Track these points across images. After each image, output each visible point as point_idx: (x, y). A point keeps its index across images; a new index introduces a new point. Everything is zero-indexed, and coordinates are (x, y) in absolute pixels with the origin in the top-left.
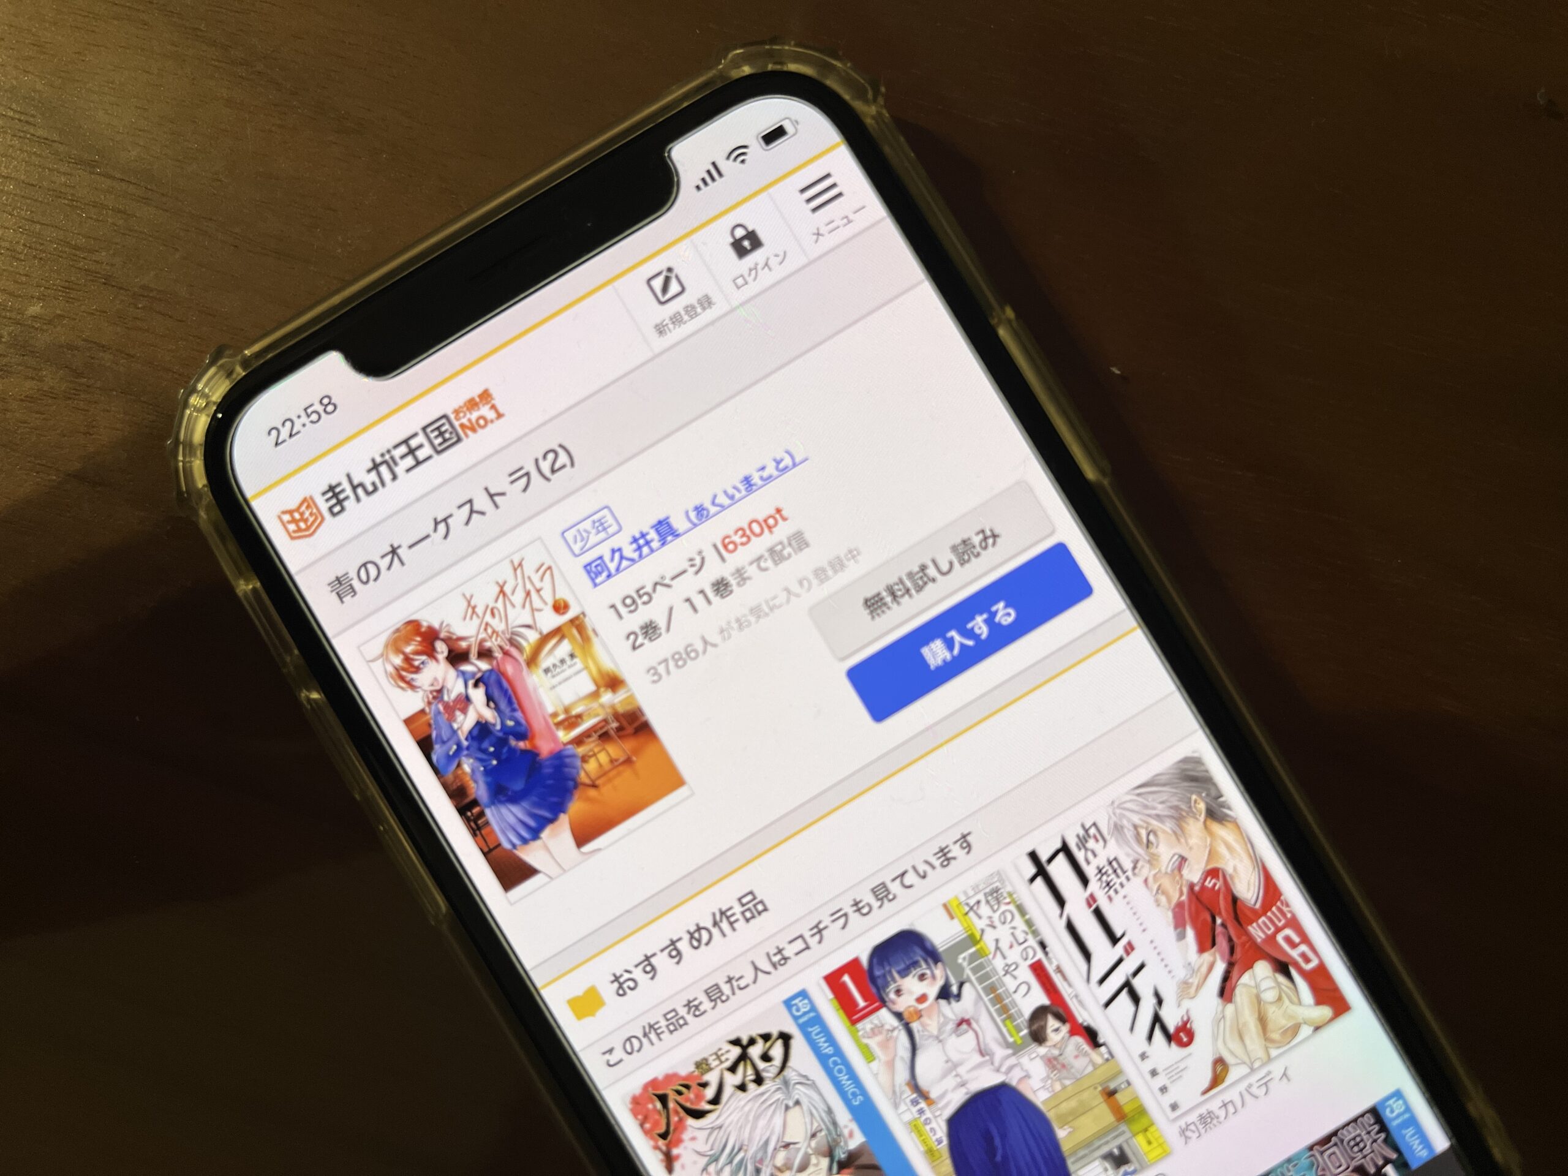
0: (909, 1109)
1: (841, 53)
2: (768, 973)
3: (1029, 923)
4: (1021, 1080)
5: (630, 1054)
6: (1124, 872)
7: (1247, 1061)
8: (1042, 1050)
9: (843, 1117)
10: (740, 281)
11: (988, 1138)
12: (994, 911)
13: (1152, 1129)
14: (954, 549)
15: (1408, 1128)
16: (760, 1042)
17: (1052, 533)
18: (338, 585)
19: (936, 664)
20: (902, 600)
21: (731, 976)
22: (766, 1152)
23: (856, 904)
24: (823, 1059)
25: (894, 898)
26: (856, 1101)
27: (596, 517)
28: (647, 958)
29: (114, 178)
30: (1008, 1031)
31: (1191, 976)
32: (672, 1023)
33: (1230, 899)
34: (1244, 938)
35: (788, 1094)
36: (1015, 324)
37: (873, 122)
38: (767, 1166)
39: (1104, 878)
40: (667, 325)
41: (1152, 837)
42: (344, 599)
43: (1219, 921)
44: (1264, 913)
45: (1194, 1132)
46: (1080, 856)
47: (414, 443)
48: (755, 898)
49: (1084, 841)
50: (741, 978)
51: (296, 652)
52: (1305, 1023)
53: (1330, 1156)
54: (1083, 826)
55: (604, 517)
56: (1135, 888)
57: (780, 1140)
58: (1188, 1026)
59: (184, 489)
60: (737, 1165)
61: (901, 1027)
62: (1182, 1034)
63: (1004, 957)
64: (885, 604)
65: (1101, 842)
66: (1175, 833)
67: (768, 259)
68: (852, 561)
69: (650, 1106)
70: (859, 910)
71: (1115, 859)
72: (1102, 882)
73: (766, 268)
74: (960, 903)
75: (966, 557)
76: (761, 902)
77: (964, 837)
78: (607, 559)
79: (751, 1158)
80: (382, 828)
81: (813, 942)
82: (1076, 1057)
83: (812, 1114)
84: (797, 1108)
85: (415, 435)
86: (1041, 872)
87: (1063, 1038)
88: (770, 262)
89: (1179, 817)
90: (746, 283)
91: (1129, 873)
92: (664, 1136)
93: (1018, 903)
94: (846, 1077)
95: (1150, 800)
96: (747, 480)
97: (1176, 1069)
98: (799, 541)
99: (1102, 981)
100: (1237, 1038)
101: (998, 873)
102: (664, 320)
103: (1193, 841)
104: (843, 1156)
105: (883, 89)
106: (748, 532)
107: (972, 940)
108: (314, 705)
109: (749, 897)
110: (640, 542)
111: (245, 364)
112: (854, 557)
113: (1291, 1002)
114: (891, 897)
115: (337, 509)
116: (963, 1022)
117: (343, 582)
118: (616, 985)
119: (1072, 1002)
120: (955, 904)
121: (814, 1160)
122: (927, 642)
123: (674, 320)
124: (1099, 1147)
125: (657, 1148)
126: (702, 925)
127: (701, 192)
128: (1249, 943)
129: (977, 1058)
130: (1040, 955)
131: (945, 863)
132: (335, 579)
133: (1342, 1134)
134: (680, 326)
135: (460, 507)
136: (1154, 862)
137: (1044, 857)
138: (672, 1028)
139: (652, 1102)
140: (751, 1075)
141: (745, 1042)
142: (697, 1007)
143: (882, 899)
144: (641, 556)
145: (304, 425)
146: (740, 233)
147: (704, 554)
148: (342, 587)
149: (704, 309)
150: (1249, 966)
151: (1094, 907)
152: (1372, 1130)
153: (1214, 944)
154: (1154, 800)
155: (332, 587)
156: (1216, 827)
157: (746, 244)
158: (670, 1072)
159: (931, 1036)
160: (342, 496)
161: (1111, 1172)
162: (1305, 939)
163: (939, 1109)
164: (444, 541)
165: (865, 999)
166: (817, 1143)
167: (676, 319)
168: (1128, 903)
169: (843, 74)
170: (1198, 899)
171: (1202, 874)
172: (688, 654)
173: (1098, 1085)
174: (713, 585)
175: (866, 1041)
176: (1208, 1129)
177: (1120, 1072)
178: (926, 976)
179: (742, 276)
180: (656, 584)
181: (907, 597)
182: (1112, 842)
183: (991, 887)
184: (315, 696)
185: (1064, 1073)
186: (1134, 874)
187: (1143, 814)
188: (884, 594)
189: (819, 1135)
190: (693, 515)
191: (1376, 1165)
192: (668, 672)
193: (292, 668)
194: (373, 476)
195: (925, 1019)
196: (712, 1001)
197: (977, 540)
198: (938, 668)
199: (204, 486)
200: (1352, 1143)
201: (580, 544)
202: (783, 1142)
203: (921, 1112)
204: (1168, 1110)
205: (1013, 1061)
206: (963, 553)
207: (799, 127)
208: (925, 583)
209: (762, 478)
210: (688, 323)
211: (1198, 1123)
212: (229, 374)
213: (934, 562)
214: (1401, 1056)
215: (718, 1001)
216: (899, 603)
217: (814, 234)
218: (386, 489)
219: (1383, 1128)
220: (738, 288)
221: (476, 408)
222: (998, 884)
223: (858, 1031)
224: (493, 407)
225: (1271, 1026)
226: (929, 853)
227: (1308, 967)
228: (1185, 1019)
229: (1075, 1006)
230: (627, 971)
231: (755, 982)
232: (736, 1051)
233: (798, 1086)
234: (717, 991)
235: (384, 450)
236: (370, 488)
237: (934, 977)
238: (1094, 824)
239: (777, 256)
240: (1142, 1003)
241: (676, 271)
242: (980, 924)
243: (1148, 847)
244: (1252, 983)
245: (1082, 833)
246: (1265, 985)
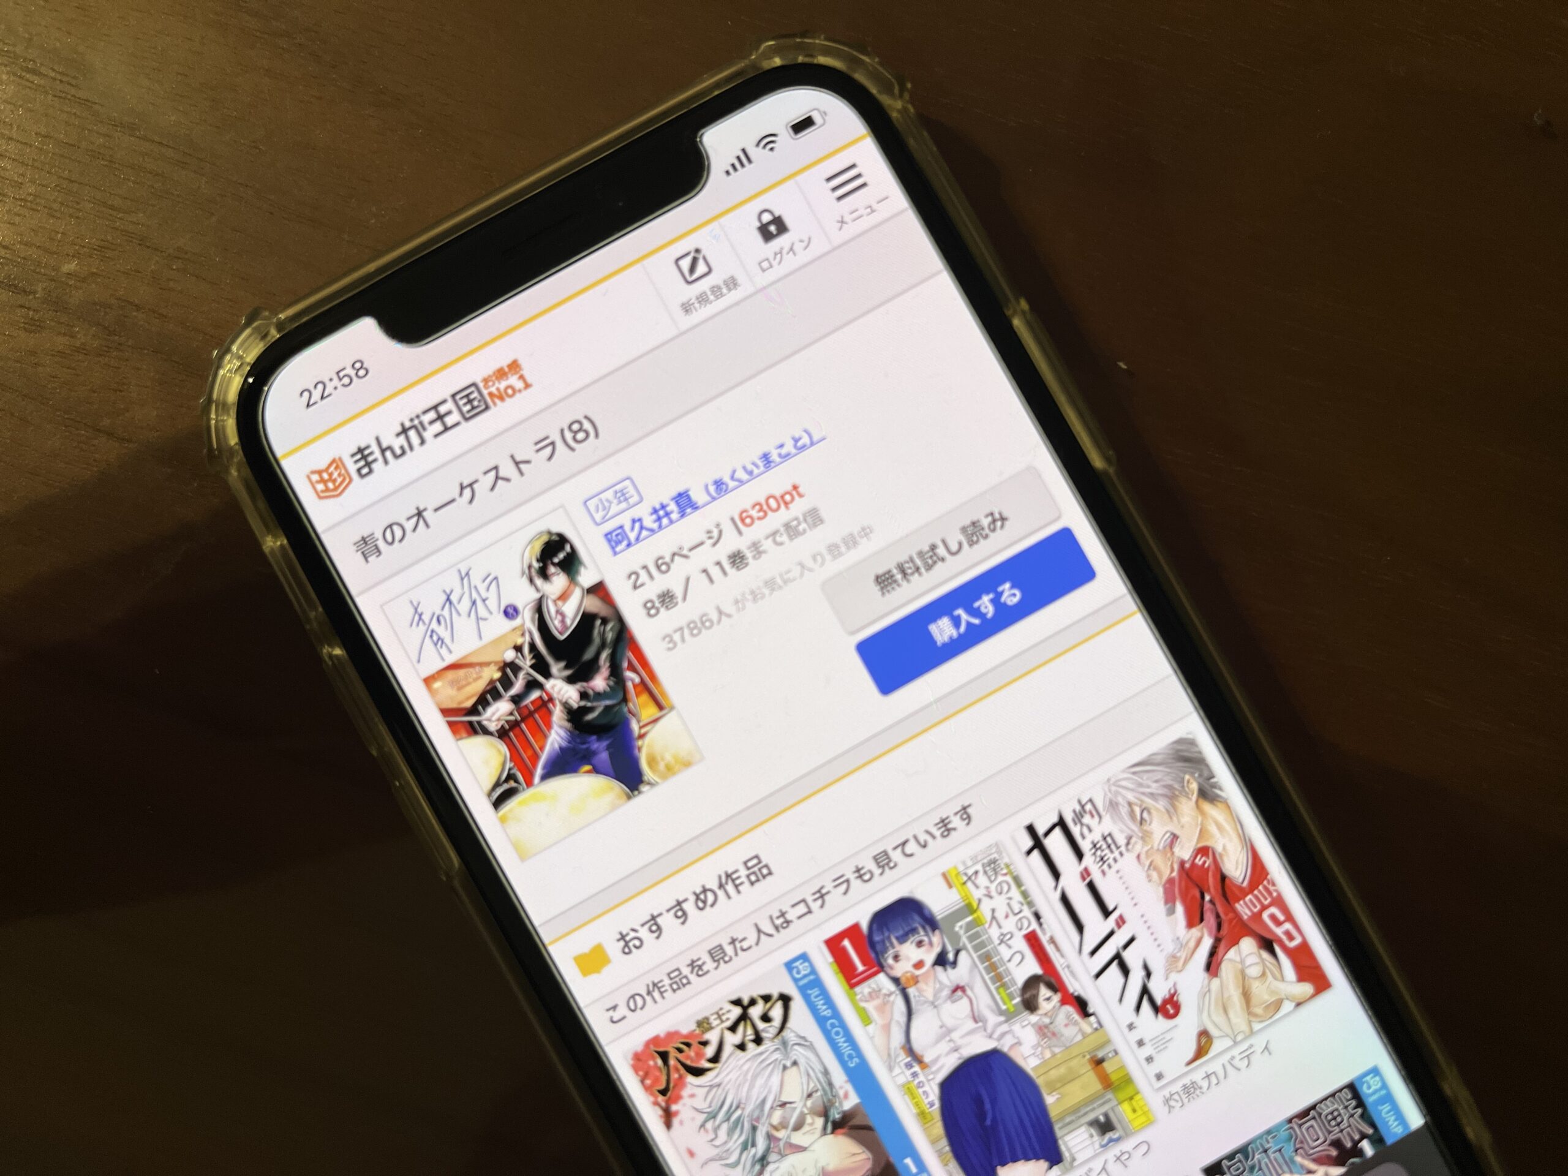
0: (903, 1072)
1: (869, 49)
2: (771, 935)
3: (1025, 895)
4: (1012, 1047)
5: (633, 1011)
6: (1118, 848)
7: (1229, 1032)
8: (1034, 1018)
9: (839, 1077)
10: (765, 265)
11: (979, 1102)
12: (992, 882)
13: (1137, 1098)
14: (964, 530)
15: (1383, 1104)
16: (761, 1003)
17: (1058, 518)
18: (364, 545)
19: (942, 641)
20: (911, 578)
21: (735, 937)
22: (762, 1110)
23: (858, 870)
24: (821, 1021)
25: (895, 865)
26: (852, 1063)
27: (618, 487)
28: (653, 918)
29: (153, 141)
30: (1002, 998)
31: (1180, 950)
32: (676, 983)
33: (1219, 877)
34: (1231, 915)
35: (786, 1055)
36: (1028, 316)
37: (899, 116)
38: (764, 1125)
39: (1099, 853)
40: (693, 304)
41: (1145, 815)
42: (369, 559)
43: (1207, 898)
44: (1251, 891)
45: (1177, 1101)
46: (1075, 830)
47: (443, 409)
48: (760, 862)
49: (1080, 817)
50: (744, 939)
51: (320, 609)
52: (1287, 999)
53: (1308, 1129)
54: (1079, 802)
55: (626, 488)
56: (1128, 863)
57: (777, 1099)
58: (1175, 998)
59: (215, 447)
60: (734, 1122)
61: (898, 992)
62: (1169, 1007)
63: (1000, 927)
64: (895, 581)
65: (1096, 818)
66: (1168, 811)
67: (793, 244)
68: (865, 538)
69: (651, 1063)
70: (860, 877)
71: (1110, 835)
72: (1096, 857)
73: (791, 252)
74: (958, 874)
75: (975, 538)
76: (766, 866)
77: (964, 808)
78: (627, 528)
79: (748, 1116)
80: (397, 784)
81: (815, 906)
82: (1066, 1025)
83: (808, 1075)
84: (795, 1068)
85: (444, 402)
86: (1038, 844)
87: (1054, 1007)
88: (795, 248)
89: (1172, 796)
90: (771, 266)
91: (1123, 849)
92: (664, 1092)
93: (1015, 874)
94: (843, 1040)
95: (1145, 779)
96: (766, 457)
97: (1162, 1039)
98: (814, 517)
99: (1093, 953)
100: (1221, 1011)
101: (996, 844)
102: (691, 300)
103: (1185, 819)
104: (837, 1116)
105: (909, 86)
106: (765, 507)
107: (969, 909)
108: (336, 661)
109: (755, 861)
110: (660, 513)
111: (280, 326)
112: (866, 535)
113: (1275, 978)
114: (892, 865)
115: (365, 471)
116: (958, 988)
117: (369, 542)
118: (622, 943)
119: (1065, 974)
120: (953, 873)
121: (809, 1119)
122: (934, 619)
123: (700, 299)
124: (1085, 1114)
125: (656, 1103)
126: (708, 887)
127: (730, 177)
128: (1237, 919)
129: (971, 1025)
130: (1034, 926)
131: (946, 833)
132: (360, 538)
133: (1321, 1108)
134: (705, 306)
135: (486, 473)
136: (1147, 839)
137: (1041, 830)
138: (675, 986)
139: (653, 1059)
140: (750, 1035)
141: (746, 1002)
142: (700, 967)
143: (883, 867)
144: (660, 527)
145: (336, 388)
146: (767, 218)
147: (722, 527)
148: (367, 547)
149: (730, 290)
150: (1235, 942)
151: (1088, 880)
152: (1350, 1105)
153: (1202, 920)
154: (1148, 779)
155: (358, 547)
156: (1207, 807)
157: (772, 228)
158: (672, 1029)
159: (926, 1002)
160: (370, 459)
161: (1096, 1138)
162: (1290, 918)
163: (933, 1073)
164: (470, 506)
165: (864, 963)
166: (813, 1103)
167: (702, 299)
168: (1121, 878)
169: (870, 68)
170: (1187, 874)
171: (1193, 852)
172: (703, 623)
173: (1086, 1054)
174: (730, 557)
175: (863, 1004)
176: (1191, 1099)
177: (1108, 1042)
178: (924, 943)
179: (767, 259)
180: (674, 554)
181: (916, 575)
182: (1107, 818)
183: (988, 858)
184: (338, 652)
185: (1054, 1040)
186: (1128, 850)
187: (1139, 792)
188: (895, 571)
189: (815, 1095)
190: (712, 489)
191: (1352, 1139)
192: (683, 640)
193: (315, 624)
194: (402, 440)
195: (921, 985)
196: (715, 961)
197: (986, 522)
198: (945, 645)
199: (236, 444)
200: (1330, 1117)
201: (601, 513)
202: (779, 1101)
203: (915, 1075)
204: (1154, 1079)
205: (1005, 1028)
206: (972, 535)
207: (827, 118)
208: (935, 562)
209: (780, 455)
210: (714, 303)
211: (1181, 1093)
212: (264, 337)
213: (944, 542)
214: (1379, 1033)
215: (721, 961)
216: (908, 581)
217: (838, 222)
218: (414, 453)
219: (1361, 1104)
220: (764, 270)
221: (505, 378)
222: (995, 855)
223: (856, 994)
224: (522, 377)
225: (1254, 1001)
226: (930, 823)
227: (1292, 944)
228: (1172, 991)
229: (1067, 977)
230: (634, 930)
231: (757, 944)
232: (737, 1011)
233: (796, 1047)
234: (720, 951)
235: (413, 415)
236: (398, 452)
237: (931, 944)
238: (1091, 801)
239: (801, 241)
240: (1131, 976)
241: (704, 252)
242: (977, 894)
243: (1141, 824)
244: (1238, 959)
245: (1078, 808)
246: (1249, 961)
